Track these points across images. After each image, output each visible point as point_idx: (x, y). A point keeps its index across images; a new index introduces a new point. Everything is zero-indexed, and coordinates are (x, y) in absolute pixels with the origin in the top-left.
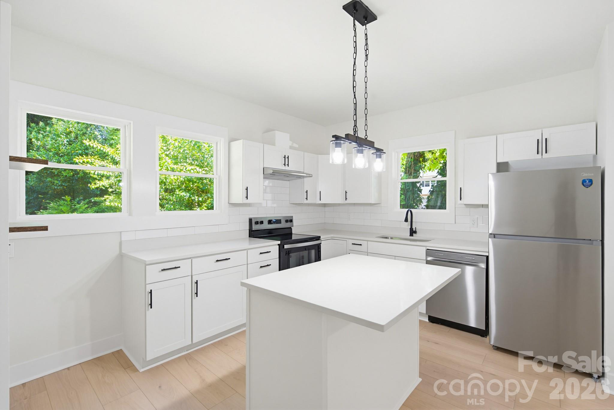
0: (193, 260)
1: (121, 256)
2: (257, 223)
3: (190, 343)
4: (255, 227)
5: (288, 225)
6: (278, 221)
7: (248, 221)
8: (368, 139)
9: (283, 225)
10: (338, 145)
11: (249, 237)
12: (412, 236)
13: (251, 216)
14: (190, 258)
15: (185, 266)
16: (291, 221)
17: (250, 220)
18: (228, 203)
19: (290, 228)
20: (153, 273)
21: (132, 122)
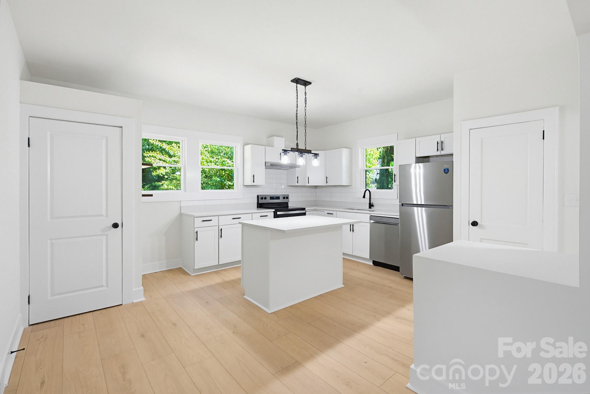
0: (219, 217)
1: (181, 214)
2: (262, 198)
3: (218, 264)
4: (261, 201)
5: (285, 201)
6: (278, 198)
7: (256, 197)
8: (306, 149)
9: (281, 200)
10: (285, 154)
11: (257, 207)
12: (371, 208)
13: (259, 194)
14: (218, 216)
15: (215, 220)
16: (287, 198)
17: (258, 196)
18: (243, 185)
19: (287, 203)
20: (198, 222)
21: (186, 138)
